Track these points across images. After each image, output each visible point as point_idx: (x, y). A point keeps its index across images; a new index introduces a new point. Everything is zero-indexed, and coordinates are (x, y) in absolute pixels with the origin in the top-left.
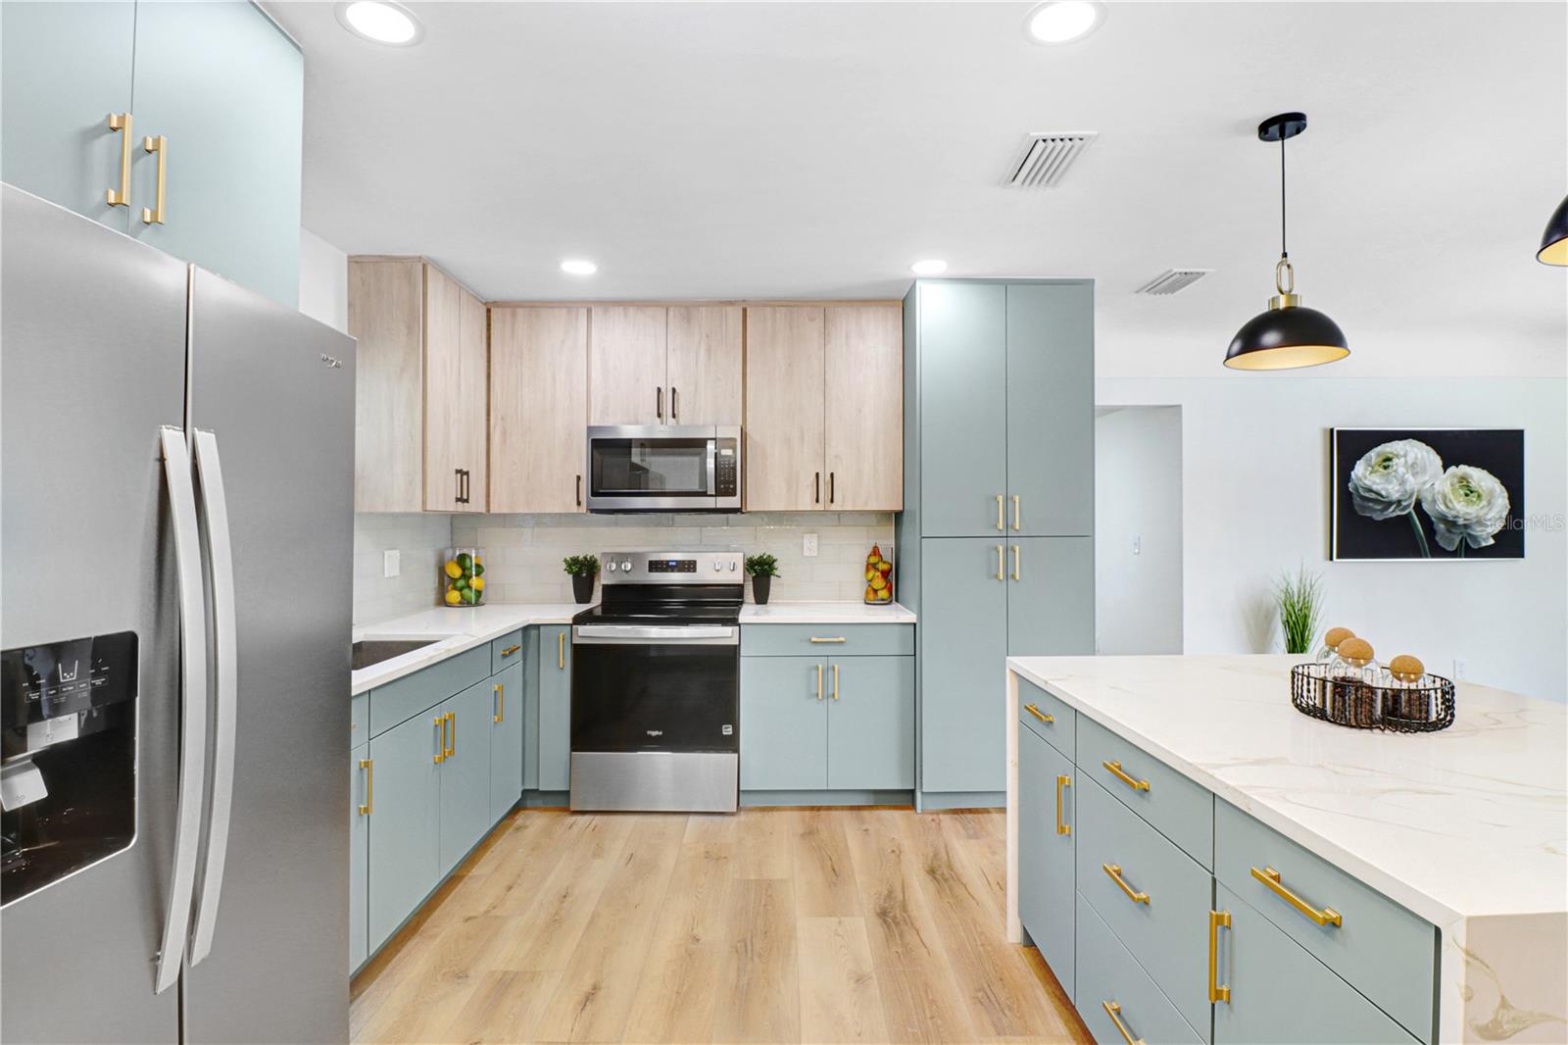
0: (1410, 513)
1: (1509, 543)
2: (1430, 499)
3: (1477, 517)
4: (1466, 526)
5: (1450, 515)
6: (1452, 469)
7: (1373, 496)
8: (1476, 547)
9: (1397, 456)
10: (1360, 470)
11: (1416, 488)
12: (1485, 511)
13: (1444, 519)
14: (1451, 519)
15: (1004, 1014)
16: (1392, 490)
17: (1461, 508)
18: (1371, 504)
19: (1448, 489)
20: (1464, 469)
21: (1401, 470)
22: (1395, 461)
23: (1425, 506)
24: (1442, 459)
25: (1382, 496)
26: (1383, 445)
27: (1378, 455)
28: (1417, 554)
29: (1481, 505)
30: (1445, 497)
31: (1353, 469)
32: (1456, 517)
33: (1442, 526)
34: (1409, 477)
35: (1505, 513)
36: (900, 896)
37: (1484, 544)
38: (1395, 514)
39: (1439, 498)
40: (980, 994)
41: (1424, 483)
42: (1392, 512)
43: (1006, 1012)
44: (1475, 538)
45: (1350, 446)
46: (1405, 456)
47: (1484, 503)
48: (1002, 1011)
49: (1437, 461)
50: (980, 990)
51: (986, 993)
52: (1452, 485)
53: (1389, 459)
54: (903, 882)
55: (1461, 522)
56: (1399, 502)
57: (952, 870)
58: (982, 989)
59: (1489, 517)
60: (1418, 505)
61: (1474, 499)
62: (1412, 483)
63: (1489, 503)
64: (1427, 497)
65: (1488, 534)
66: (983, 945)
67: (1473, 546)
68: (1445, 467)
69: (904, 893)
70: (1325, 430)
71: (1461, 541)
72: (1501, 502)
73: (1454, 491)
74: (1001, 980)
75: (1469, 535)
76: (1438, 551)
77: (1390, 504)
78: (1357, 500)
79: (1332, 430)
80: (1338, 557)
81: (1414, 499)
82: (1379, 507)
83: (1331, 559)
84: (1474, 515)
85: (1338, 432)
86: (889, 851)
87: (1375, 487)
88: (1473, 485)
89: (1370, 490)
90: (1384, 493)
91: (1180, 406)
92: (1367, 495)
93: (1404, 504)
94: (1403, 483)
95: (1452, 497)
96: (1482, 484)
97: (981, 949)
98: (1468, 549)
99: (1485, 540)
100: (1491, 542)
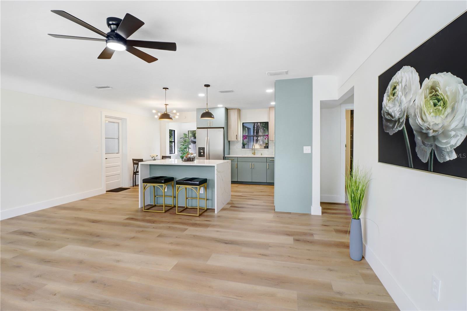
0: (404, 128)
2: (413, 114)
3: (443, 127)
4: (435, 138)
5: (424, 126)
6: (426, 81)
8: (442, 162)
9: (398, 83)
10: (385, 101)
11: (407, 106)
12: (449, 119)
13: (421, 132)
14: (424, 131)
16: (397, 111)
18: (389, 123)
19: (423, 102)
20: (434, 78)
21: (400, 93)
22: (398, 87)
23: (410, 121)
24: (420, 75)
25: (391, 116)
26: (393, 78)
27: (391, 86)
29: (446, 113)
30: (421, 110)
31: (383, 101)
32: (428, 129)
33: (419, 138)
34: (403, 97)
37: (448, 159)
38: (397, 130)
39: (418, 111)
42: (397, 129)
44: (441, 152)
46: (401, 82)
47: (449, 110)
49: (417, 79)
52: (425, 98)
53: (395, 88)
55: (431, 133)
56: (399, 119)
59: (453, 126)
60: (407, 121)
61: (441, 108)
62: (405, 101)
63: (453, 109)
64: (412, 112)
65: (451, 146)
67: (439, 161)
68: (421, 82)
71: (431, 153)
73: (426, 102)
75: (437, 147)
77: (396, 122)
78: (384, 121)
80: (379, 161)
81: (405, 116)
82: (391, 125)
84: (440, 126)
85: (379, 77)
88: (440, 92)
89: (389, 113)
90: (393, 114)
92: (388, 117)
93: (401, 121)
94: (401, 103)
95: (425, 109)
96: (447, 89)
98: (435, 162)
99: (449, 153)
100: (454, 156)
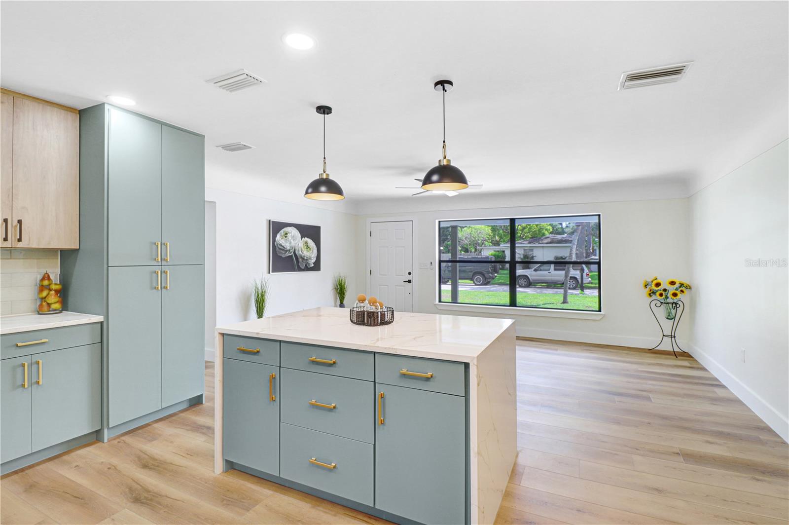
0: (292, 255)
1: (317, 267)
4: (307, 260)
5: (303, 255)
6: (303, 239)
7: (282, 248)
8: (309, 267)
9: (289, 233)
10: (278, 237)
11: (294, 245)
12: (311, 254)
13: (301, 257)
15: (242, 502)
16: (287, 246)
17: (306, 253)
18: (281, 251)
19: (302, 246)
20: (306, 239)
21: (290, 238)
22: (288, 234)
23: (296, 252)
24: (301, 235)
25: (284, 247)
26: (285, 228)
27: (284, 232)
28: (294, 270)
29: (310, 252)
30: (302, 249)
31: (276, 237)
32: (304, 256)
33: (301, 259)
34: (292, 241)
35: (316, 255)
36: (139, 487)
38: (288, 255)
39: (300, 250)
40: (225, 502)
41: (296, 243)
42: (288, 254)
43: (243, 501)
44: (309, 264)
45: (276, 227)
46: (291, 233)
48: (240, 501)
49: (299, 235)
50: (223, 500)
51: (227, 500)
53: (286, 234)
54: (132, 479)
55: (305, 258)
56: (289, 250)
57: (157, 460)
58: (224, 500)
59: (313, 256)
60: (295, 252)
61: (309, 250)
62: (293, 243)
63: (312, 251)
64: (297, 248)
65: (312, 262)
66: (206, 483)
68: (302, 238)
69: (139, 484)
70: (267, 220)
71: (305, 265)
72: (315, 251)
73: (304, 247)
74: (228, 491)
75: (307, 263)
76: (300, 270)
77: (287, 251)
78: (277, 249)
79: (270, 221)
80: (272, 272)
81: (293, 249)
82: (284, 252)
83: (269, 273)
84: (309, 256)
85: (272, 221)
86: (106, 469)
87: (283, 244)
88: (309, 245)
89: (281, 246)
90: (285, 247)
91: (215, 203)
92: (280, 247)
93: (291, 251)
94: (290, 243)
95: (303, 249)
96: (311, 244)
97: (206, 485)
98: (308, 269)
99: (311, 265)
100: (313, 265)
